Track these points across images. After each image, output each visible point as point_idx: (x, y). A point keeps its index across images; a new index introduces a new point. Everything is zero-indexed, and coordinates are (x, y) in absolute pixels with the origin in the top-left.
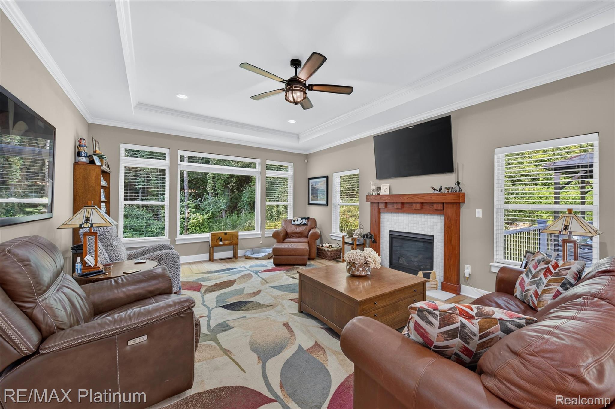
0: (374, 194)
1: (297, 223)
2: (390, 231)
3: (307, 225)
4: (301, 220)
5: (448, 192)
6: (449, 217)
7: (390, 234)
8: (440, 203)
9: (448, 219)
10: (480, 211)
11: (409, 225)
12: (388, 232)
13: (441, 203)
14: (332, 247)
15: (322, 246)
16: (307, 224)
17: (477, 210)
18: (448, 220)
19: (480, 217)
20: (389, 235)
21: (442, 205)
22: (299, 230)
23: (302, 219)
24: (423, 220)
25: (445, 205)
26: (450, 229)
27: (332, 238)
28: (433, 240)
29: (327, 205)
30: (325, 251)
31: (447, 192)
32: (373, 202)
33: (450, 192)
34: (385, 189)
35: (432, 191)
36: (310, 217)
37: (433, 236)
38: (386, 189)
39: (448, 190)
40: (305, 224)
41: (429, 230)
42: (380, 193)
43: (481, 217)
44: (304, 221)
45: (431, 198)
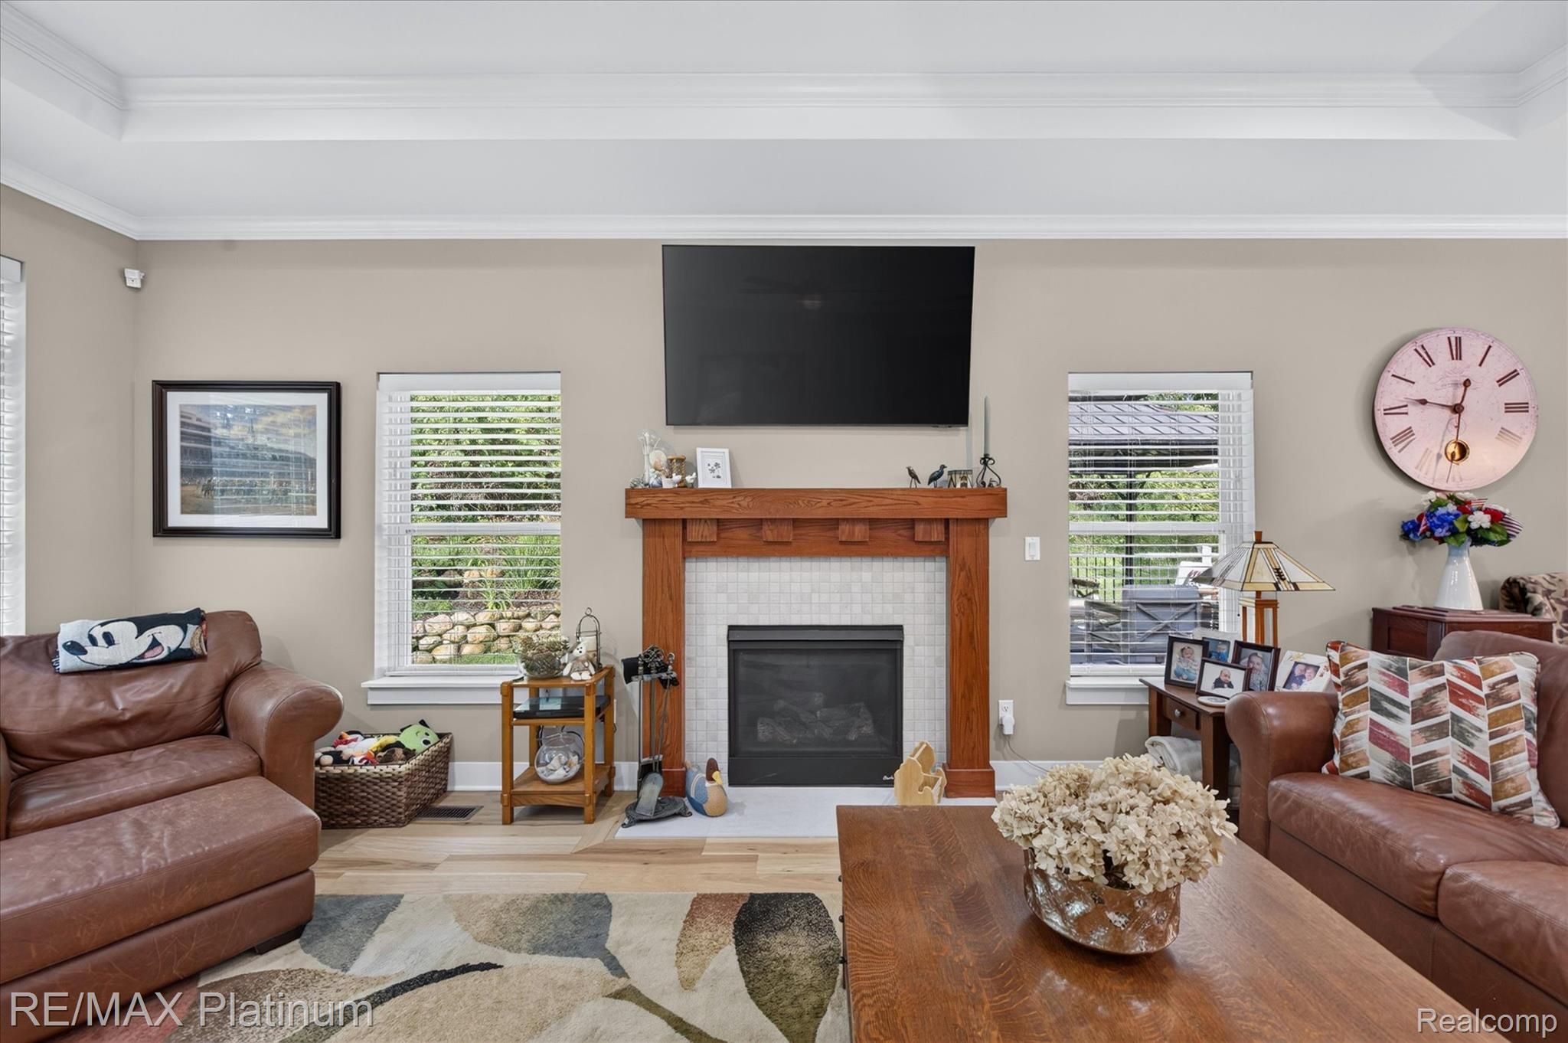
0: (667, 484)
1: (100, 655)
2: (731, 628)
3: (202, 657)
4: (140, 633)
5: (965, 485)
6: (964, 565)
7: (729, 642)
8: (936, 519)
9: (961, 570)
10: (1036, 540)
11: (815, 598)
12: (725, 631)
13: (941, 519)
14: (409, 754)
15: (338, 759)
16: (197, 650)
17: (1028, 540)
18: (963, 574)
19: (1035, 559)
20: (725, 643)
21: (941, 528)
22: (129, 698)
23: (143, 624)
24: (867, 576)
25: (951, 527)
26: (969, 600)
27: (374, 698)
28: (901, 642)
29: (334, 530)
30: (365, 781)
31: (962, 485)
32: (654, 520)
33: (969, 486)
34: (712, 465)
35: (905, 482)
36: (208, 609)
37: (899, 628)
38: (717, 465)
39: (966, 478)
40: (179, 657)
41: (889, 608)
42: (696, 479)
43: (1039, 559)
44: (171, 637)
45: (917, 503)
